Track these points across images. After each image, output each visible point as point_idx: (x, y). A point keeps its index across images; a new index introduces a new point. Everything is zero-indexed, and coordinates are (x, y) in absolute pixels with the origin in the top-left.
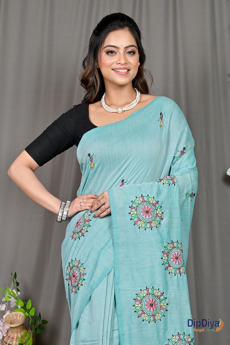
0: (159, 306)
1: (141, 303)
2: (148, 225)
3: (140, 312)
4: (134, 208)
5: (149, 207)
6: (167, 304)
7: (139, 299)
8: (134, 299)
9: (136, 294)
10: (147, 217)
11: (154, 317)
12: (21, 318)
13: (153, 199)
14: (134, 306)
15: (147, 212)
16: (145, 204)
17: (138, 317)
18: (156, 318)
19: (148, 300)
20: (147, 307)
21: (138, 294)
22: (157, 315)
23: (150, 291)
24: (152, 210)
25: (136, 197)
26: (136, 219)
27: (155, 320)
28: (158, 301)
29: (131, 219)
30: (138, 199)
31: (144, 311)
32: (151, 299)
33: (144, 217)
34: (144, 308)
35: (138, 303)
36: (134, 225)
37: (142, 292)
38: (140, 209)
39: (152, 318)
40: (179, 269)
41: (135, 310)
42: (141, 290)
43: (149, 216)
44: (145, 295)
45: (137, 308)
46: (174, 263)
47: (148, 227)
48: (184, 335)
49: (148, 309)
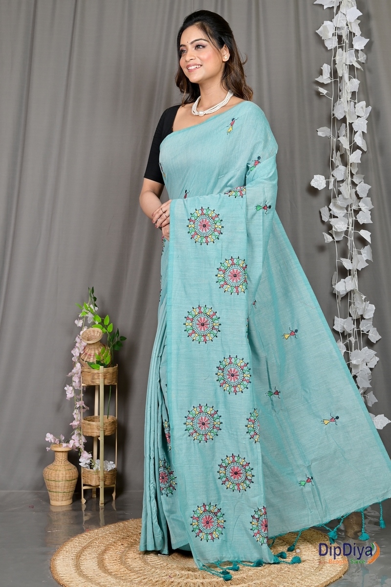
0: (211, 326)
1: (192, 322)
2: (204, 240)
3: (191, 331)
4: (193, 221)
5: (207, 221)
6: (220, 324)
7: (190, 317)
8: (185, 317)
9: (188, 312)
10: (204, 232)
11: (205, 338)
12: (99, 334)
13: (212, 212)
14: (185, 324)
15: (204, 226)
16: (203, 217)
17: (188, 336)
18: (207, 338)
19: (199, 319)
20: (197, 326)
21: (190, 312)
22: (209, 335)
23: (202, 310)
24: (210, 224)
25: (196, 210)
26: (193, 233)
27: (205, 341)
28: (210, 320)
29: (189, 232)
30: (197, 212)
31: (195, 331)
32: (202, 318)
33: (201, 231)
34: (195, 327)
35: (189, 321)
36: (191, 238)
37: (195, 310)
38: (197, 223)
39: (203, 338)
40: (237, 287)
41: (185, 329)
42: (193, 308)
43: (206, 231)
44: (197, 313)
45: (187, 327)
46: (231, 281)
47: (204, 242)
48: (236, 359)
49: (199, 329)
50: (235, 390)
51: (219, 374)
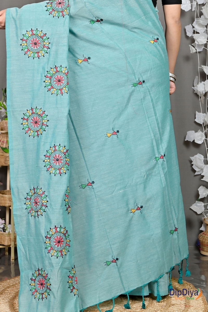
1: (27, 122)
2: (36, 55)
3: (27, 129)
4: (25, 40)
5: (37, 39)
6: (48, 121)
7: (26, 117)
8: (22, 119)
9: (24, 114)
10: (36, 48)
11: (38, 133)
13: (41, 32)
15: (35, 44)
16: (34, 36)
17: (25, 133)
19: (33, 118)
20: (32, 124)
21: (25, 113)
22: (40, 130)
23: (34, 111)
24: (39, 42)
25: (27, 31)
26: (26, 50)
27: (38, 135)
28: (41, 119)
29: (22, 50)
30: (28, 33)
31: (30, 128)
32: (35, 117)
33: (33, 48)
34: (30, 125)
35: (25, 121)
36: (25, 54)
37: (28, 112)
38: (29, 42)
39: (36, 133)
40: (61, 90)
41: (23, 128)
42: (27, 110)
43: (37, 47)
44: (30, 114)
45: (24, 126)
46: (56, 85)
47: (36, 56)
48: (59, 146)
49: (33, 126)
50: (60, 172)
51: (46, 161)
